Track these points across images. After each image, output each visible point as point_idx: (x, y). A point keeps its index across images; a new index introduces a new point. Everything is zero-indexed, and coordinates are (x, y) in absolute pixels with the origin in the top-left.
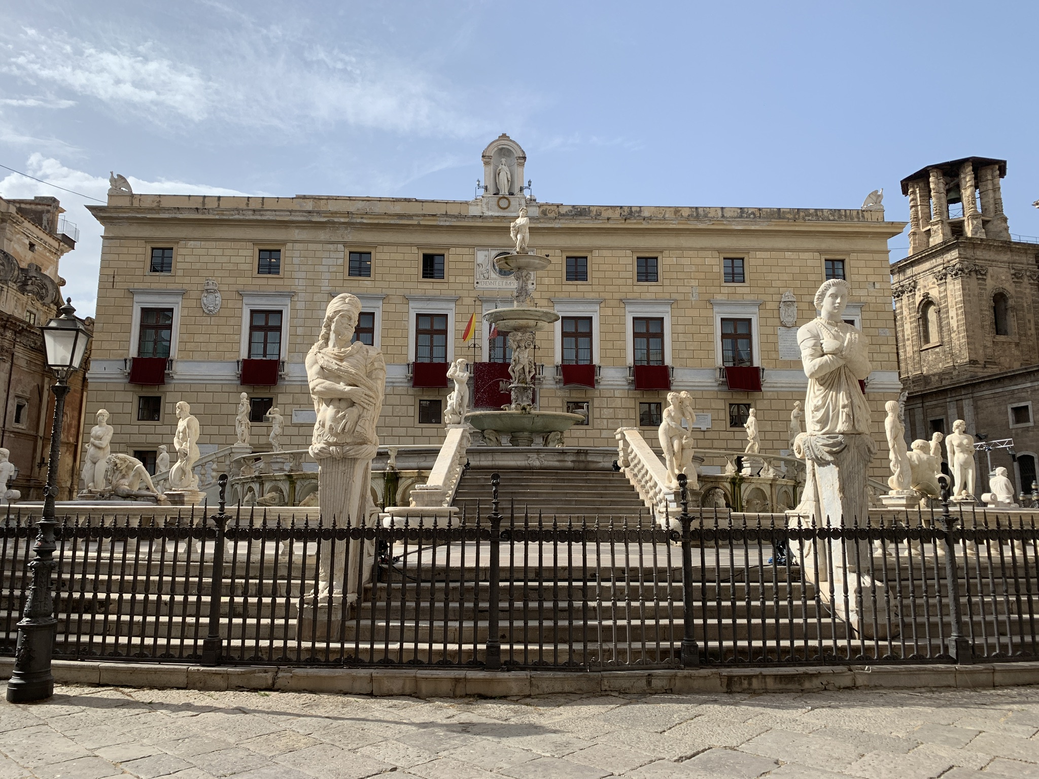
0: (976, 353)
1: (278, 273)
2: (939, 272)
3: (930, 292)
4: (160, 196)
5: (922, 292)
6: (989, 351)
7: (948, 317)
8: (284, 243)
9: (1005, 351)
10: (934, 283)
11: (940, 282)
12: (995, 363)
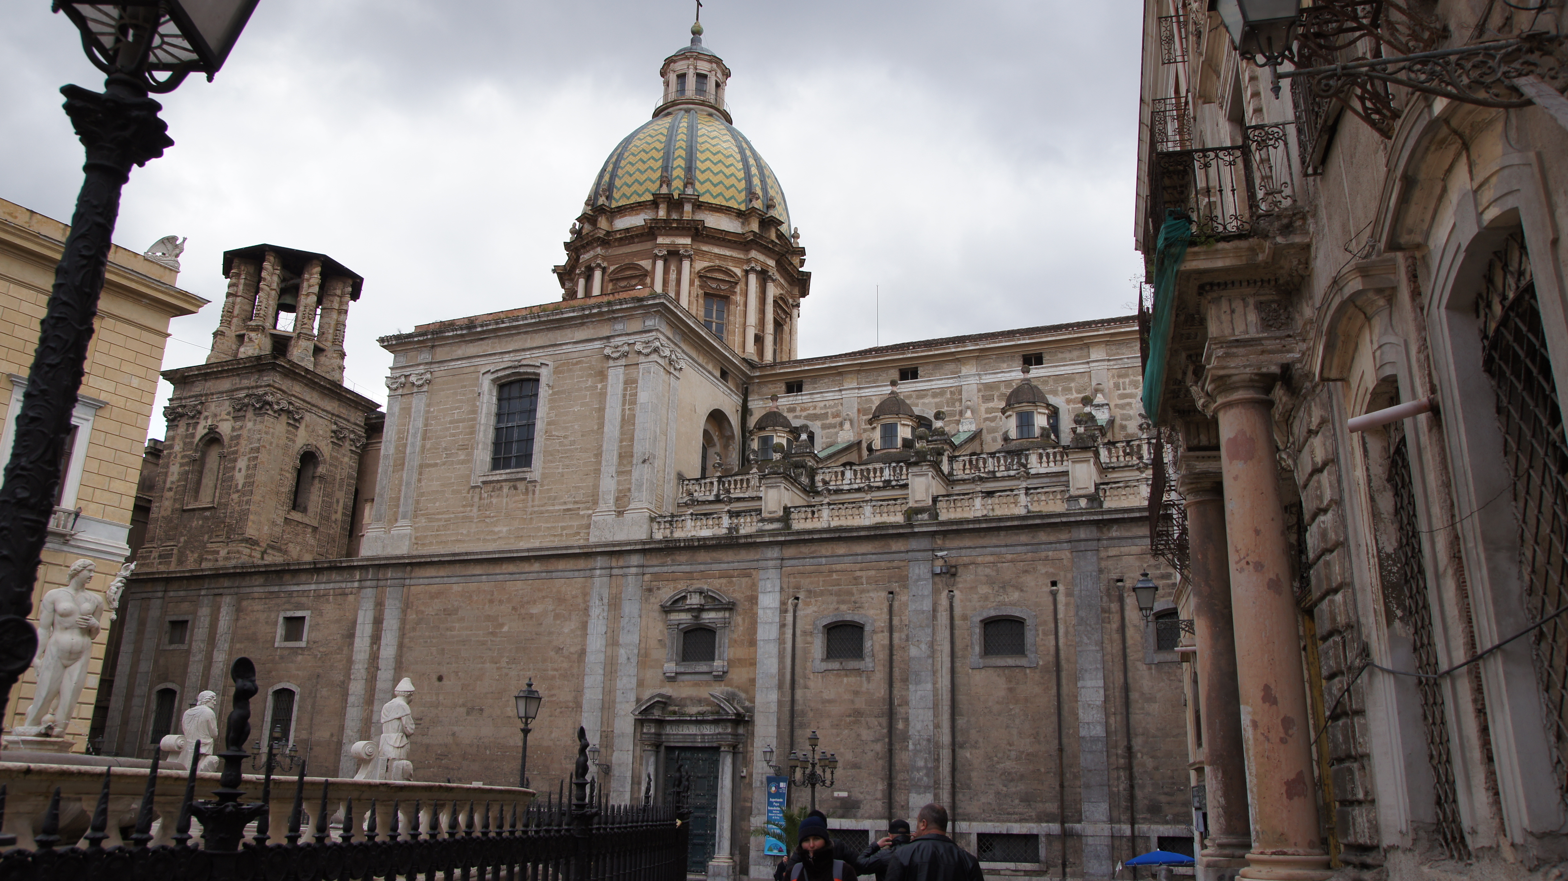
0: (259, 530)
2: (239, 399)
3: (220, 424)
5: (209, 422)
6: (278, 530)
7: (234, 468)
9: (297, 534)
10: (229, 414)
11: (236, 414)
12: (279, 550)
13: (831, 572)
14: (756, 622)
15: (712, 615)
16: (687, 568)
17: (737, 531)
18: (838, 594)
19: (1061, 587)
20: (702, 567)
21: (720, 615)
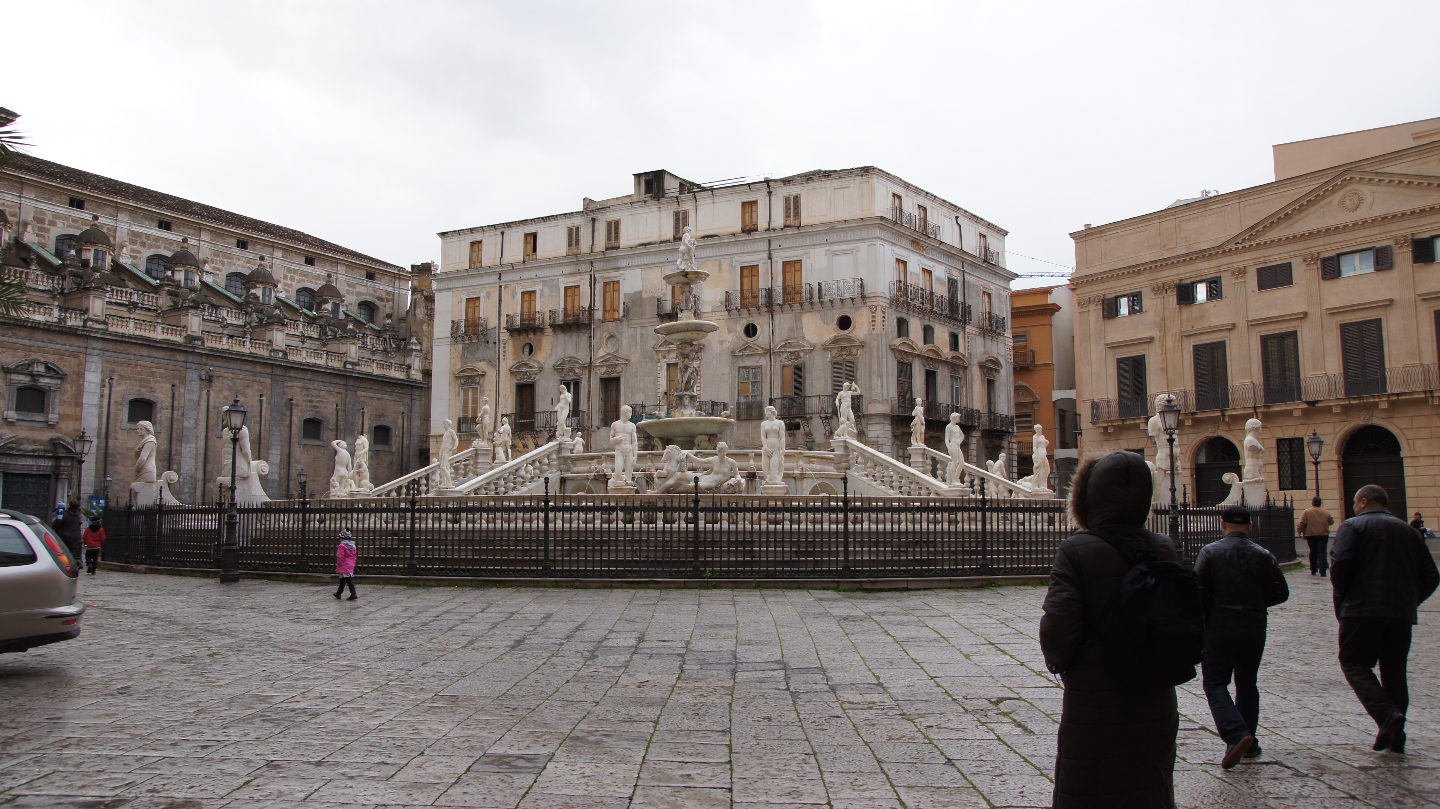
13: (137, 365)
14: (82, 391)
15: (47, 381)
16: (27, 342)
17: (65, 322)
18: (141, 380)
19: (264, 398)
20: (40, 344)
21: (54, 381)
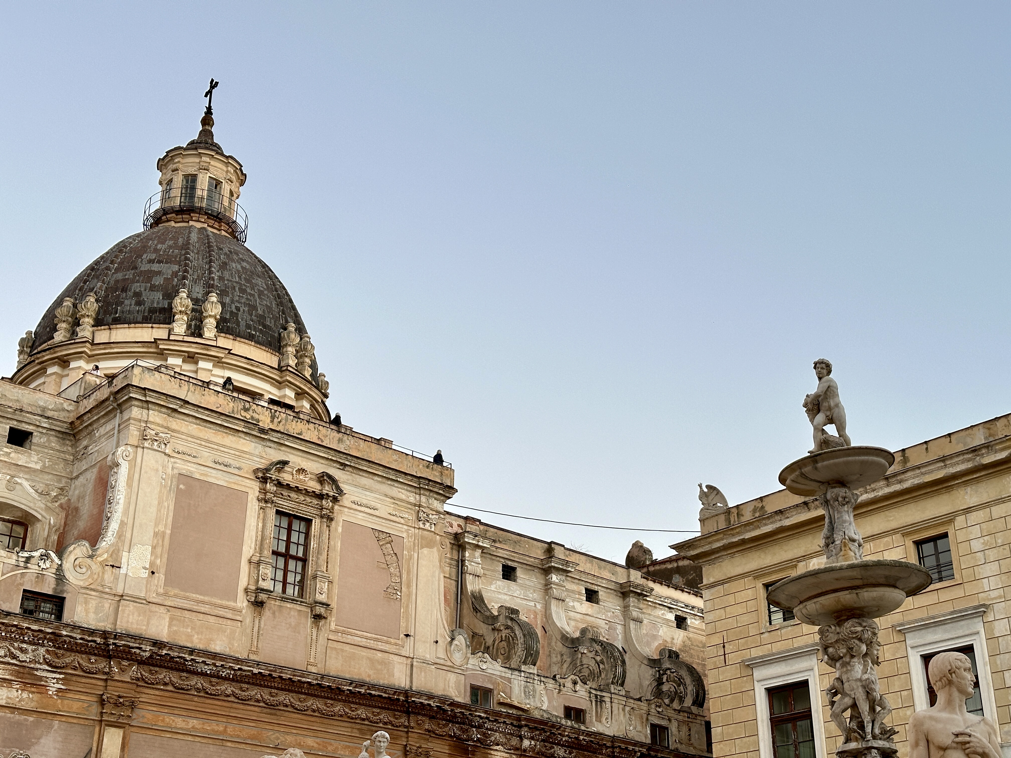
1: (952, 577)
4: (761, 499)
8: (950, 519)
